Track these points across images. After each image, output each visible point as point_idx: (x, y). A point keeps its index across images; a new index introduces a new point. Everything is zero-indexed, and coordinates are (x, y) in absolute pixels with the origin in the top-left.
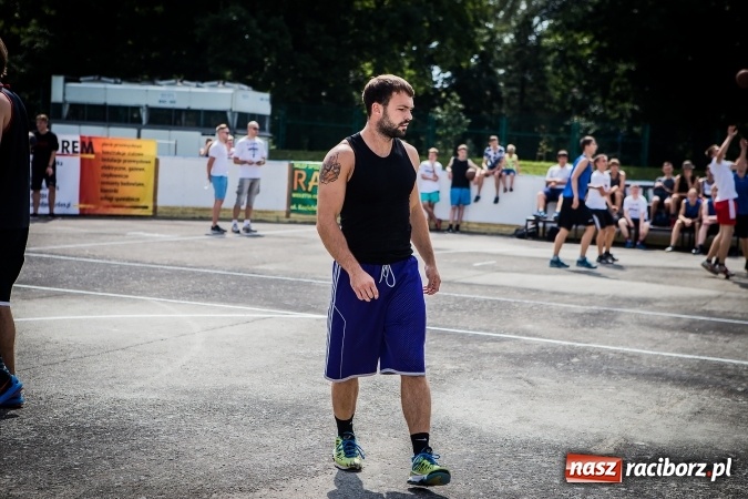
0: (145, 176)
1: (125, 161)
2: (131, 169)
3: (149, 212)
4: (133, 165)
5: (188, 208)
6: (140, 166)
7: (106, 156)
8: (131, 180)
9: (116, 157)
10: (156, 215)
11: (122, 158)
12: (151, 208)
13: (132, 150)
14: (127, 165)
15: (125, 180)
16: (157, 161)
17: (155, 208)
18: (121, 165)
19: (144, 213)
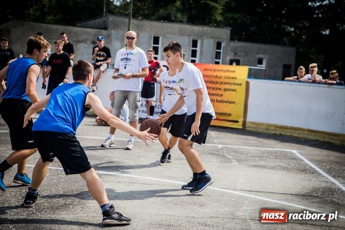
0: (239, 97)
1: (221, 83)
2: (225, 90)
3: (239, 126)
4: (227, 86)
5: (271, 125)
6: (233, 87)
7: (207, 79)
8: (224, 98)
9: (215, 80)
10: (244, 131)
11: (219, 80)
12: (241, 123)
13: (227, 74)
14: (223, 87)
15: (220, 98)
16: (248, 83)
17: (244, 123)
18: (218, 86)
19: (235, 126)
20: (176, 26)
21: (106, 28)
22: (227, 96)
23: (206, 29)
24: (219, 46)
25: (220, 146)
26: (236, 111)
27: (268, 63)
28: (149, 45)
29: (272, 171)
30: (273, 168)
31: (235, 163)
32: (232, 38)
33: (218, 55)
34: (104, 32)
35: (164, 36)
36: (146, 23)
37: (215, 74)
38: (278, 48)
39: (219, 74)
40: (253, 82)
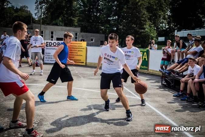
0: (83, 53)
1: (77, 48)
3: (84, 64)
4: (79, 50)
6: (81, 50)
7: (71, 47)
8: (78, 54)
9: (74, 47)
10: (86, 66)
11: (76, 47)
12: (85, 63)
13: (79, 45)
14: (77, 50)
15: (76, 54)
16: (86, 48)
17: (86, 63)
18: (75, 49)
19: (83, 64)
20: (60, 27)
21: (32, 29)
22: (79, 53)
23: (71, 28)
24: (76, 34)
25: (77, 72)
26: (83, 59)
27: (95, 40)
28: (50, 35)
29: (96, 80)
30: (96, 79)
31: (82, 78)
32: (81, 31)
33: (76, 38)
34: (32, 30)
35: (55, 31)
36: (48, 27)
37: (74, 45)
38: (98, 35)
39: (76, 45)
40: (89, 48)
